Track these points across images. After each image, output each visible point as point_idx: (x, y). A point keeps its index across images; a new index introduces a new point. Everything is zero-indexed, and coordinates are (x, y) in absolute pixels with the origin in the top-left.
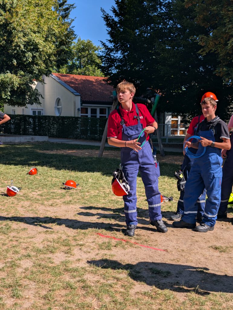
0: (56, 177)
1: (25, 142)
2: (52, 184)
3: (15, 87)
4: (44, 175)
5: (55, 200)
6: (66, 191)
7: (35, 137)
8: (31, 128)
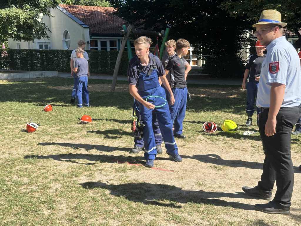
0: (71, 113)
1: (35, 78)
2: (68, 119)
3: (21, 21)
4: (59, 111)
5: (73, 134)
6: (83, 125)
7: (44, 73)
8: (39, 63)
